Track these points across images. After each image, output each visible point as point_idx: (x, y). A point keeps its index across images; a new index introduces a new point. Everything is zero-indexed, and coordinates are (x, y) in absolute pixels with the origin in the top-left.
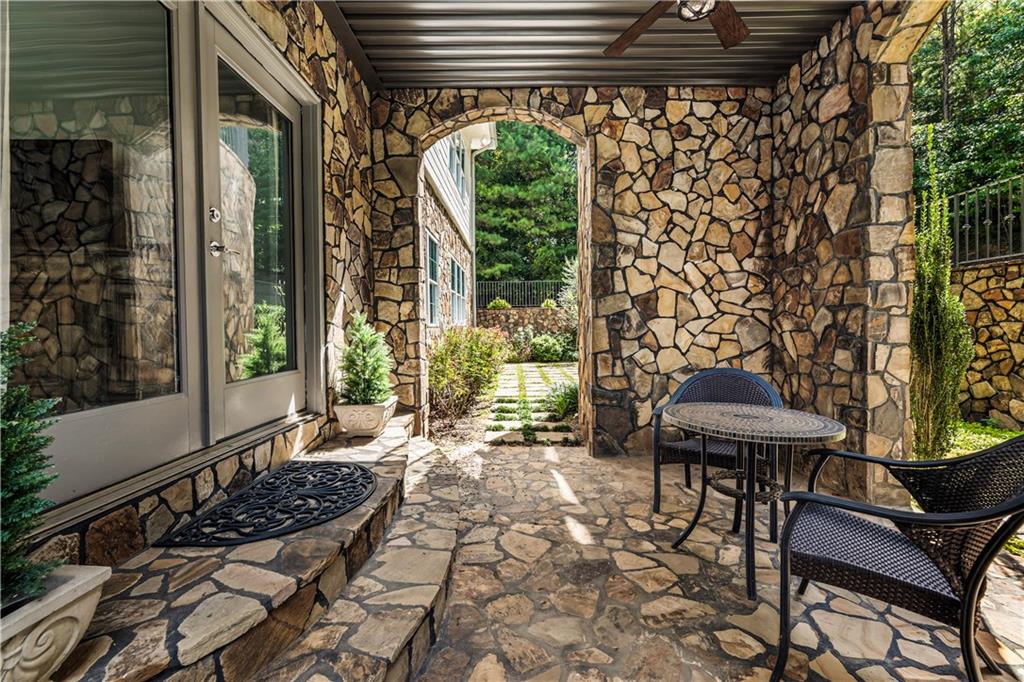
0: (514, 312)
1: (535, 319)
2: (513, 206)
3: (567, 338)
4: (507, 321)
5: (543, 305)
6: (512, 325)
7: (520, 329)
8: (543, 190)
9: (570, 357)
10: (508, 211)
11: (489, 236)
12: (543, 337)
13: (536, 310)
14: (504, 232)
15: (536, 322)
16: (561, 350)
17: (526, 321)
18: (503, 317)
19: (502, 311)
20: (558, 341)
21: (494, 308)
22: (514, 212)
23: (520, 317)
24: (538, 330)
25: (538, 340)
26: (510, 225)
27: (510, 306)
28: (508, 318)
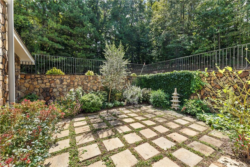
0: (67, 77)
1: (82, 82)
2: (68, 35)
3: (104, 94)
4: (61, 83)
5: (86, 74)
6: (65, 86)
7: (72, 90)
8: (80, 31)
9: (107, 106)
10: (65, 36)
11: (55, 44)
12: (90, 95)
13: (82, 76)
14: (63, 44)
15: (83, 84)
16: (102, 103)
17: (76, 84)
18: (58, 81)
19: (57, 77)
20: (99, 96)
21: (51, 74)
22: (68, 37)
23: (72, 81)
24: (85, 91)
25: (85, 97)
26: (66, 42)
27: (64, 74)
28: (62, 81)
